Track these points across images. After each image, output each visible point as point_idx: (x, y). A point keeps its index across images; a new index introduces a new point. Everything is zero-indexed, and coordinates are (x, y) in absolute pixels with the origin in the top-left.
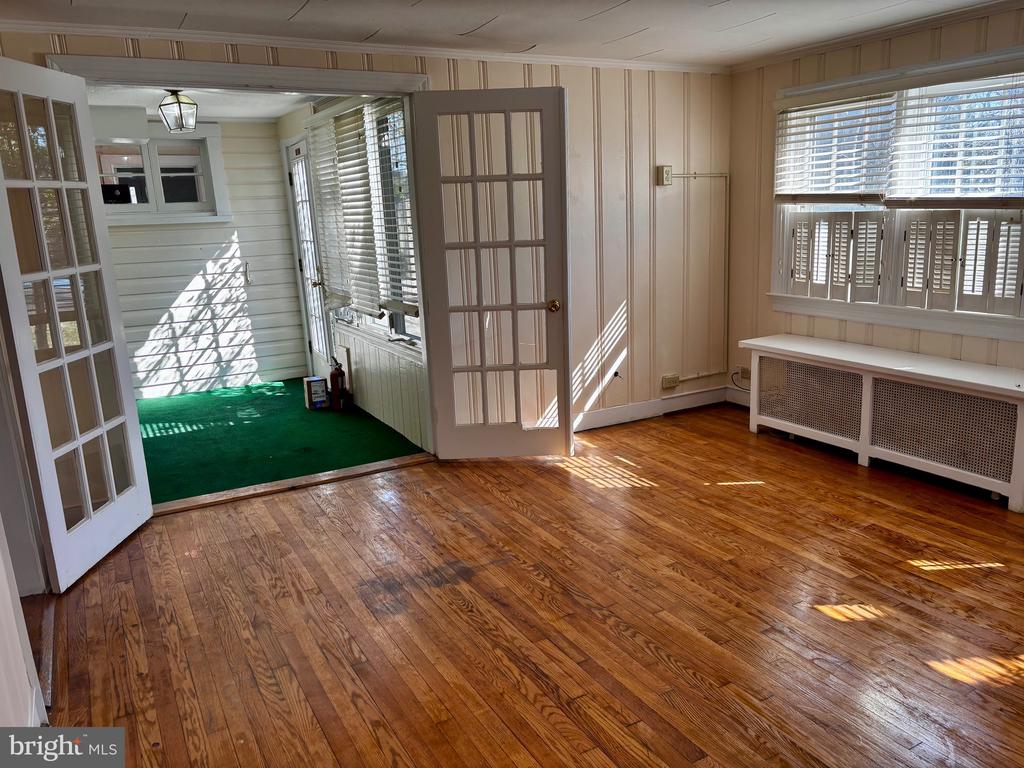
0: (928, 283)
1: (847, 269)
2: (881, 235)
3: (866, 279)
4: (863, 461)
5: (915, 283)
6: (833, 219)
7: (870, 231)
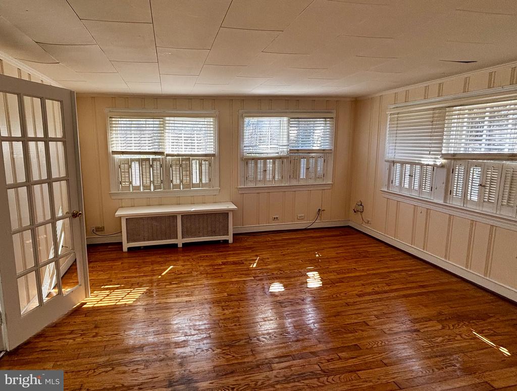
0: (181, 181)
1: (150, 179)
2: (161, 166)
3: (158, 182)
4: (180, 246)
5: (176, 181)
6: (141, 161)
7: (157, 165)
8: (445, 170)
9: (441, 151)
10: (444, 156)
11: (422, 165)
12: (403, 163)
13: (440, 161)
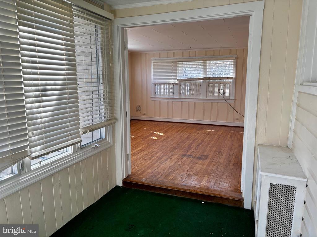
8: (178, 86)
9: (177, 78)
10: (178, 80)
11: (169, 84)
12: (160, 84)
13: (177, 82)
